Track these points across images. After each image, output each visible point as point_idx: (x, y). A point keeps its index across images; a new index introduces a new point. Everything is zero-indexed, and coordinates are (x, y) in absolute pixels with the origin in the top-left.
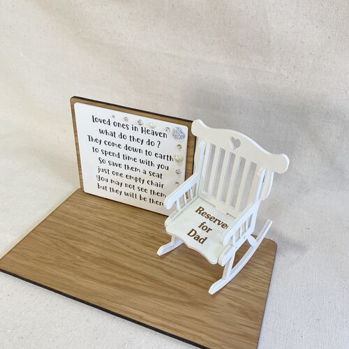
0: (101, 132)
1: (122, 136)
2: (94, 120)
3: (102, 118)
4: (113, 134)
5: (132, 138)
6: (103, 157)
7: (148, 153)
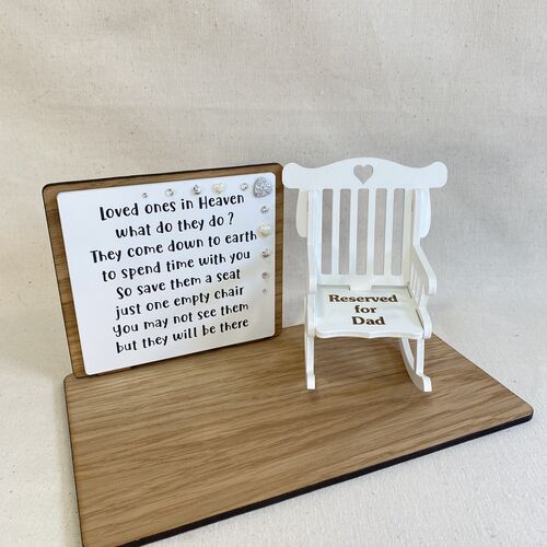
0: (120, 234)
1: (163, 228)
2: (104, 214)
3: (120, 207)
4: (145, 231)
5: (183, 225)
6: (126, 283)
7: (213, 241)
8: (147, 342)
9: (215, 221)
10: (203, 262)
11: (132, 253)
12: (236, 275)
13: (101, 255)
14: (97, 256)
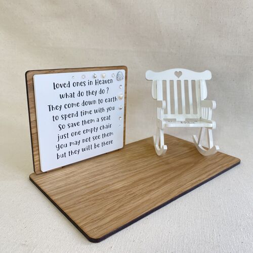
0: (62, 97)
1: (80, 94)
2: (55, 86)
3: (62, 83)
4: (72, 95)
5: (88, 93)
7: (100, 101)
8: (71, 153)
9: (102, 92)
10: (96, 112)
11: (66, 106)
12: (109, 118)
13: (52, 108)
14: (51, 108)
